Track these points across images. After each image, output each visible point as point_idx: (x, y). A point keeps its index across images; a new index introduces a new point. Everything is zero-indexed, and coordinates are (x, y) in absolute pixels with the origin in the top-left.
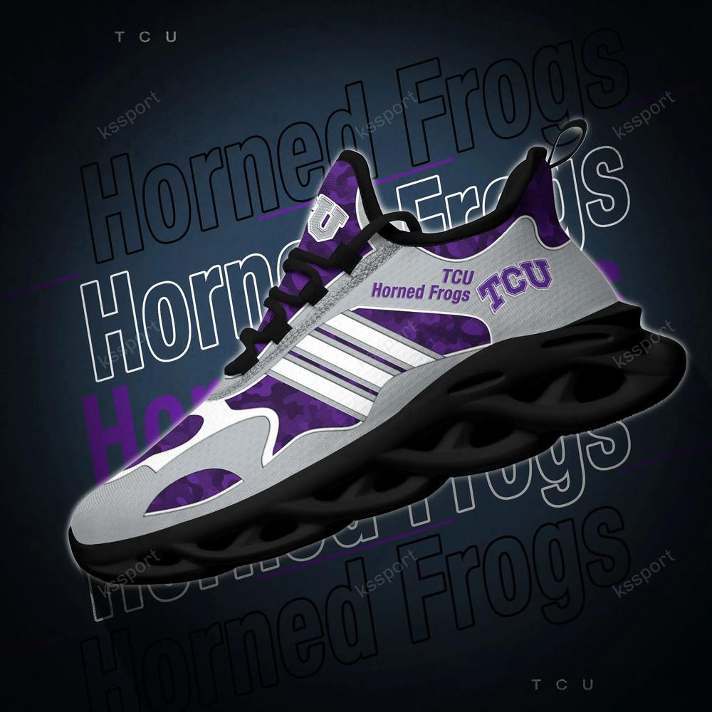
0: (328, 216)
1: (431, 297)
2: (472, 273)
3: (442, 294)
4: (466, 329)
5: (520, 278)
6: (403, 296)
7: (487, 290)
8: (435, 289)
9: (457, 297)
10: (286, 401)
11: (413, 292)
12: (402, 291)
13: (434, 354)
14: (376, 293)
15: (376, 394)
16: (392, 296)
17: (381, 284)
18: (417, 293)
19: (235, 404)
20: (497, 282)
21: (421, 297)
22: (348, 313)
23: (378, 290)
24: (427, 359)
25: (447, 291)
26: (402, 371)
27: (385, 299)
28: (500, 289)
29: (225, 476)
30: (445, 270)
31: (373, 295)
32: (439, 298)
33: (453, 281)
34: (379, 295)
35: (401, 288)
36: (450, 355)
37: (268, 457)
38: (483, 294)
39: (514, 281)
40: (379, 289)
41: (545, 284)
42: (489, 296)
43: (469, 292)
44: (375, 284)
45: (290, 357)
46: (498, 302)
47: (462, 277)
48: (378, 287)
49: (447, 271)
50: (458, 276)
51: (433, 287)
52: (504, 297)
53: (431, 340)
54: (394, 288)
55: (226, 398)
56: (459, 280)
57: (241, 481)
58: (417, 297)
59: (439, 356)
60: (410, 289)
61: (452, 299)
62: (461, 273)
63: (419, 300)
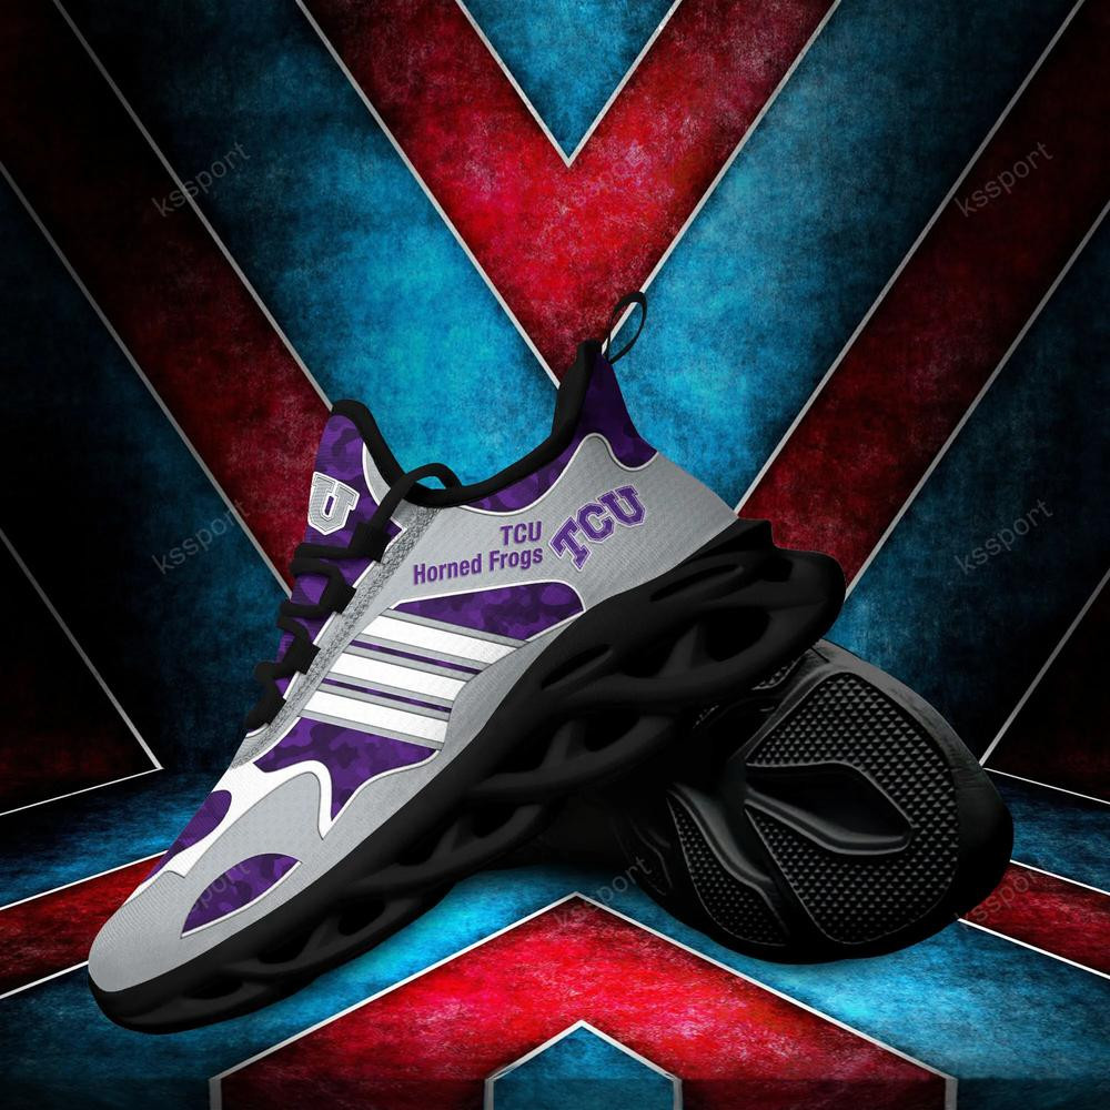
0: (331, 499)
1: (492, 568)
2: (539, 524)
3: (506, 560)
4: (545, 599)
5: (603, 517)
6: (456, 575)
7: (564, 543)
8: (495, 557)
9: (527, 560)
10: (333, 746)
11: (468, 566)
12: (453, 568)
13: (512, 641)
14: (420, 578)
15: (448, 710)
16: (441, 577)
17: (423, 565)
18: (473, 566)
19: (267, 765)
20: (575, 529)
21: (479, 570)
22: (389, 613)
23: (421, 574)
24: (505, 650)
25: (512, 555)
26: (476, 672)
27: (433, 583)
28: (579, 537)
29: (276, 861)
30: (502, 528)
31: (416, 582)
32: (503, 566)
33: (516, 540)
34: (423, 581)
35: (450, 565)
36: (534, 637)
37: (326, 824)
38: (560, 549)
39: (596, 522)
40: (423, 573)
41: (638, 517)
42: (568, 549)
43: (540, 550)
44: (416, 567)
45: (326, 687)
46: (581, 554)
47: (526, 533)
48: (419, 570)
49: (506, 529)
50: (521, 533)
51: (492, 554)
52: (587, 546)
53: (505, 624)
54: (442, 567)
55: (254, 760)
56: (524, 537)
57: (298, 864)
58: (474, 572)
59: (521, 643)
60: (462, 564)
61: (519, 565)
62: (524, 527)
63: (478, 575)
